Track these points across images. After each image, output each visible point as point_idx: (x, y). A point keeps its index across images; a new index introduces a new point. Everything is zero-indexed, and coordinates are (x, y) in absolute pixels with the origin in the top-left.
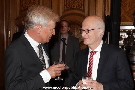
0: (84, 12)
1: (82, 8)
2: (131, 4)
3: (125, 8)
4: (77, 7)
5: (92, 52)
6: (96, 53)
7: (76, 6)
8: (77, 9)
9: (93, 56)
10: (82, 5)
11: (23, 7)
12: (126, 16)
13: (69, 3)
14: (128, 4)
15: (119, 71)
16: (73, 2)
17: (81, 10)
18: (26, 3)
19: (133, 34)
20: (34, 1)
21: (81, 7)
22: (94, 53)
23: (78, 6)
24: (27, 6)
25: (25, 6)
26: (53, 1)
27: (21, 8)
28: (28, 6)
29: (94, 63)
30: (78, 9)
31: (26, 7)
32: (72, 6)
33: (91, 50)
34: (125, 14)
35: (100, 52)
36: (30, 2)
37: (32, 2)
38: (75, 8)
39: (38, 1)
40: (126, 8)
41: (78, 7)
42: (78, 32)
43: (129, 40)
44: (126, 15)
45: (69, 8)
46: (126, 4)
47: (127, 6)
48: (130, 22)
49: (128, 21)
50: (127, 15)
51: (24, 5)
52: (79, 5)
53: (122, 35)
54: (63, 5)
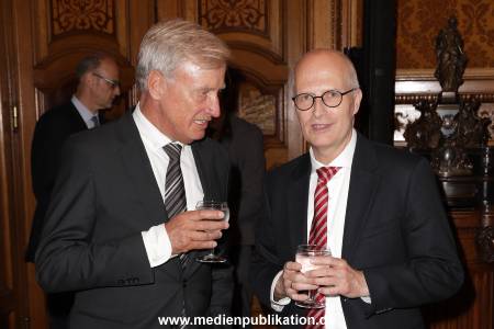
0: (269, 38)
1: (261, 26)
2: (425, 8)
3: (405, 24)
4: (242, 23)
5: (323, 168)
6: (335, 172)
7: (240, 17)
8: (243, 29)
9: (325, 182)
10: (260, 15)
11: (60, 24)
12: (409, 48)
13: (217, 8)
14: (416, 10)
15: (414, 230)
16: (228, 5)
17: (258, 30)
18: (68, 11)
19: (435, 107)
20: (98, 5)
21: (257, 23)
22: (330, 171)
23: (248, 19)
24: (72, 20)
25: (66, 20)
26: (160, 5)
27: (53, 27)
28: (76, 22)
29: (331, 205)
30: (247, 28)
31: (69, 23)
32: (225, 18)
33: (317, 164)
34: (407, 42)
35: (350, 171)
36: (82, 9)
37: (90, 7)
38: (236, 24)
39: (110, 3)
40: (409, 24)
41: (247, 23)
42: (248, 107)
43: (422, 130)
44: (410, 46)
45: (216, 26)
46: (410, 10)
47: (412, 18)
48: (425, 67)
49: (416, 66)
50: (414, 47)
51: (62, 19)
52: (251, 15)
53: (398, 114)
54: (197, 15)
